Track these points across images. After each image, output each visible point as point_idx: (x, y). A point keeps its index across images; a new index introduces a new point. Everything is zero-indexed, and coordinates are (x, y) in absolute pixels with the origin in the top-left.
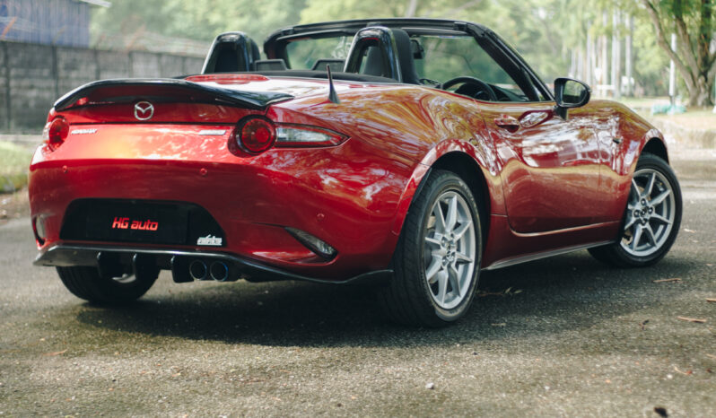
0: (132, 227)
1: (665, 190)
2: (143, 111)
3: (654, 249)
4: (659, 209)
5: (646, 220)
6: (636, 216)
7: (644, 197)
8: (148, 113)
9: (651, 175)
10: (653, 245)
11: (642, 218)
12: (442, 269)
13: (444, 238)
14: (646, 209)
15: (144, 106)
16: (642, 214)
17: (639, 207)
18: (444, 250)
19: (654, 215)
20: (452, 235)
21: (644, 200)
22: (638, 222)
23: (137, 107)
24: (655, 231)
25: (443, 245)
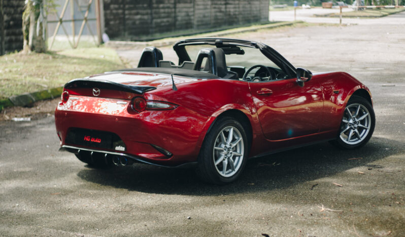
0: (92, 141)
1: (366, 113)
2: (96, 92)
3: (360, 141)
4: (363, 122)
5: (355, 128)
6: (350, 126)
7: (354, 117)
8: (98, 93)
9: (358, 106)
10: (359, 139)
11: (353, 127)
12: (224, 160)
13: (226, 147)
14: (355, 123)
15: (96, 90)
16: (353, 125)
17: (351, 121)
18: (225, 152)
19: (360, 125)
20: (231, 145)
21: (354, 118)
22: (351, 128)
23: (94, 90)
24: (360, 132)
25: (225, 150)
